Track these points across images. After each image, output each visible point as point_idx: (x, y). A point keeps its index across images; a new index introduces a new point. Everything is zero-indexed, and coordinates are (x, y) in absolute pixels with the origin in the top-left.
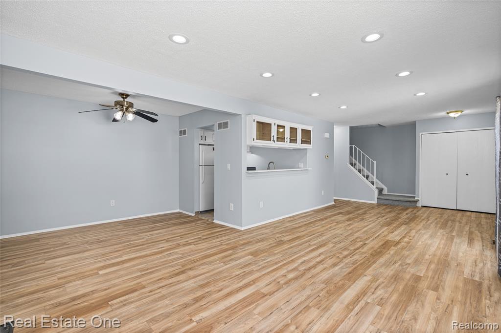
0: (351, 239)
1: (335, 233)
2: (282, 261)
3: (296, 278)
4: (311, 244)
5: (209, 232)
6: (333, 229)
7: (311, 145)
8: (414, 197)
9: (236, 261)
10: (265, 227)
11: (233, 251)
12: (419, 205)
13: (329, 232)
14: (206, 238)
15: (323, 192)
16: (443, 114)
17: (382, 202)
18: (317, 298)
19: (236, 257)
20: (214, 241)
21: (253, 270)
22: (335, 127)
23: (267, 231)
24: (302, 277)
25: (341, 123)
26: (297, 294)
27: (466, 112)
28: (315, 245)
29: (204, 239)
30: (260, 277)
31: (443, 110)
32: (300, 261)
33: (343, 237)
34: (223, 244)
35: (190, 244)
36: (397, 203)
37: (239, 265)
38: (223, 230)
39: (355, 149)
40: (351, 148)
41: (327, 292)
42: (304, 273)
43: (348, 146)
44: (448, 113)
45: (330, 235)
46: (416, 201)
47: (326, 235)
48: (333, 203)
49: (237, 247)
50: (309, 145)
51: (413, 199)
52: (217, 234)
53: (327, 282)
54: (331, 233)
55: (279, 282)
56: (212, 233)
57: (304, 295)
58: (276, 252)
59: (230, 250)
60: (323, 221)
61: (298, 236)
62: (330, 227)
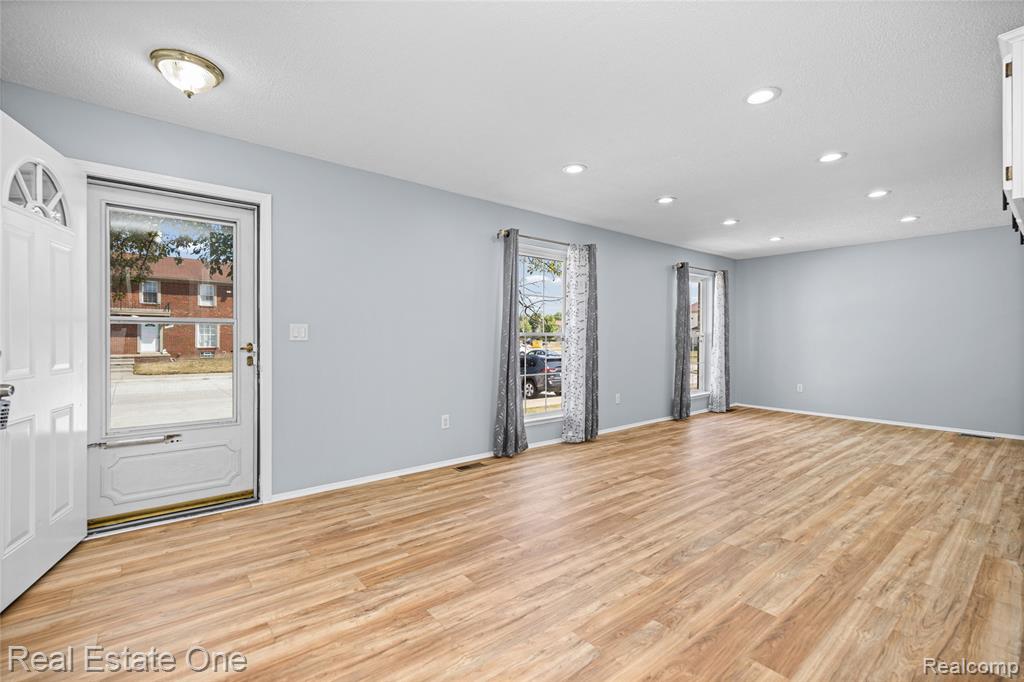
0: (739, 486)
1: (776, 503)
4: (818, 479)
6: (786, 512)
13: (795, 503)
28: (812, 477)
33: (758, 491)
45: (789, 496)
47: (799, 496)
54: (788, 502)
60: (846, 555)
61: (865, 494)
62: (800, 522)
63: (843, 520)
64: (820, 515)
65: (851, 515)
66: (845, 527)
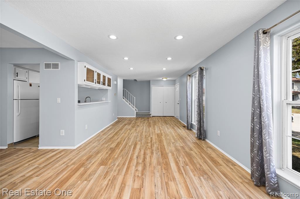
0: (143, 137)
1: (134, 135)
2: (126, 161)
3: (144, 168)
4: (130, 145)
5: (43, 159)
6: (131, 134)
7: (111, 87)
8: (149, 113)
9: (95, 174)
10: (91, 142)
11: (85, 168)
12: (151, 116)
14: (46, 166)
15: (114, 114)
16: (161, 78)
17: (138, 116)
18: (165, 175)
19: (92, 171)
20: (57, 165)
21: (114, 176)
22: (118, 78)
23: (95, 144)
24: (146, 167)
25: (121, 76)
26: (155, 178)
27: (168, 79)
28: (132, 145)
29: (44, 167)
30: (124, 178)
31: (161, 77)
32: (135, 157)
33: (139, 137)
34: (69, 164)
35: (30, 177)
36: (144, 116)
37: (100, 176)
38: (57, 154)
39: (126, 91)
40: (124, 90)
41: (165, 169)
42: (144, 163)
43: (122, 89)
44: (163, 78)
46: (150, 115)
48: (117, 120)
49: (84, 163)
50: (110, 87)
51: (149, 114)
52: (54, 158)
53: (159, 163)
54: (132, 136)
55: (138, 176)
56: (48, 159)
57: (158, 177)
58: (116, 157)
59: (80, 168)
60: (122, 130)
61: (118, 143)
62: (129, 133)
63: (122, 135)
64: (126, 135)
65: (121, 136)
66: (122, 134)
